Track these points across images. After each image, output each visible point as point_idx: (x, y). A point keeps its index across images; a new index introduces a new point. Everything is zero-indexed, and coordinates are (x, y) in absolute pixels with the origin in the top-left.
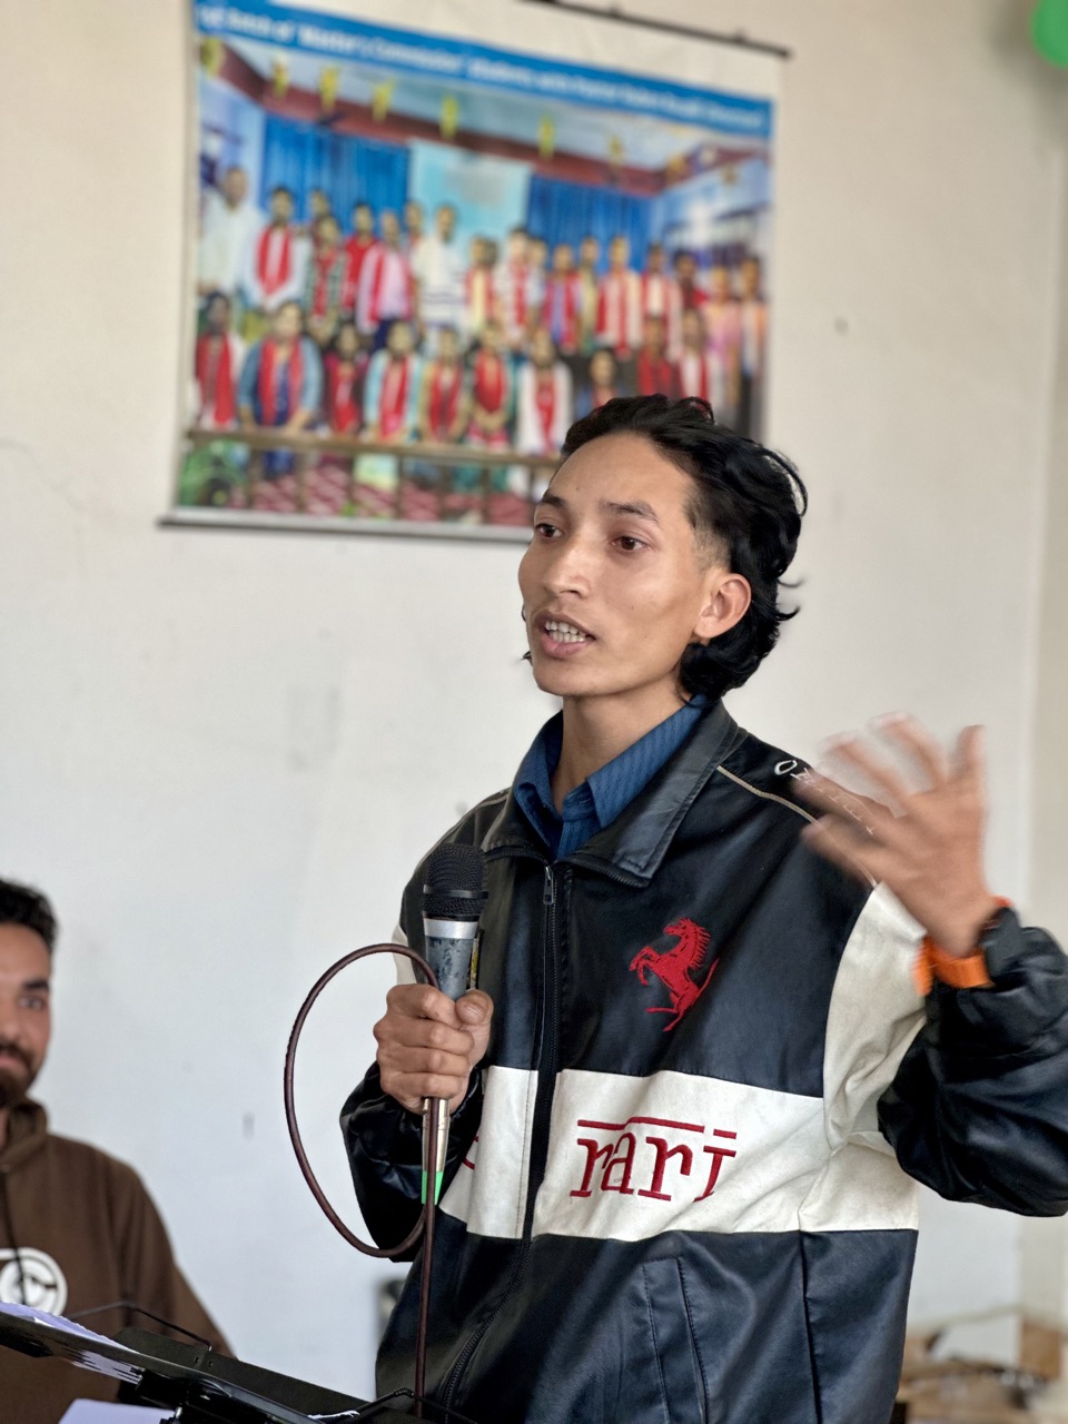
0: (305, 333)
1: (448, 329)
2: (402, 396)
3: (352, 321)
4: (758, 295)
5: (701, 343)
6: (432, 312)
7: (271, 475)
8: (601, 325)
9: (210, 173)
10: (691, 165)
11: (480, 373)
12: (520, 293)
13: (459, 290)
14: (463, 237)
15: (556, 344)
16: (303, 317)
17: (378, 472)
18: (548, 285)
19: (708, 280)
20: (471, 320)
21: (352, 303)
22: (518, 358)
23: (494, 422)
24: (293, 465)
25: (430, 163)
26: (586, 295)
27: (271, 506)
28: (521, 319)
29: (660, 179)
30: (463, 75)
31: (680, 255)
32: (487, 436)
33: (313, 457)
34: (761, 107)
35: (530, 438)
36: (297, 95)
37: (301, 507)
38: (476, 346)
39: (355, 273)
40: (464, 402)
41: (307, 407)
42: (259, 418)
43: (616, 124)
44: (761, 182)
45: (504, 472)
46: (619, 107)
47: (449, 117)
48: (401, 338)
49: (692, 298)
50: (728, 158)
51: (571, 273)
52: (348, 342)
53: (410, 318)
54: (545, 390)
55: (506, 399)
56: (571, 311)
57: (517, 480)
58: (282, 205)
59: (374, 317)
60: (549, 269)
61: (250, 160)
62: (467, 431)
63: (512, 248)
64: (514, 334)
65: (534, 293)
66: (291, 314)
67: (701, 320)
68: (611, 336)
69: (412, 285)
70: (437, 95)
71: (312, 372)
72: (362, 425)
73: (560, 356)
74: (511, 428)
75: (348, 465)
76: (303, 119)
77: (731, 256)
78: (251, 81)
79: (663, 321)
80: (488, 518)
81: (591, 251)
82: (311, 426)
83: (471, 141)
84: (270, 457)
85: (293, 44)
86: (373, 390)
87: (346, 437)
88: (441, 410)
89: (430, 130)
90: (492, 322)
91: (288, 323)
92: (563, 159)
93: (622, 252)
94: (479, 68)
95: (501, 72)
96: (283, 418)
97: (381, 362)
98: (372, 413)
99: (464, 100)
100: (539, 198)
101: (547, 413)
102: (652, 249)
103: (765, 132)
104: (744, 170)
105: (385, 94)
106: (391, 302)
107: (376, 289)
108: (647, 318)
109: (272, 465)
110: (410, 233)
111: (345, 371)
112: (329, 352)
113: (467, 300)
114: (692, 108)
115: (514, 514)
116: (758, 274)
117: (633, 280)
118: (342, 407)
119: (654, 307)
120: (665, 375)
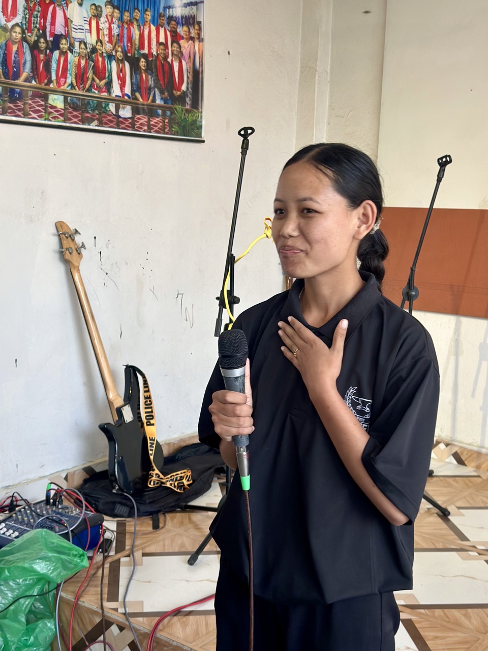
0: (24, 39)
1: (82, 42)
2: (65, 69)
3: (44, 35)
4: (201, 40)
5: (180, 56)
6: (76, 35)
7: (13, 100)
8: (142, 46)
11: (96, 62)
12: (110, 29)
15: (125, 52)
16: (23, 32)
17: (57, 101)
18: (121, 27)
19: (182, 30)
20: (91, 39)
21: (44, 28)
22: (110, 57)
23: (103, 83)
24: (21, 96)
26: (136, 33)
27: (13, 113)
28: (110, 41)
31: (171, 18)
32: (99, 89)
35: (116, 91)
37: (26, 115)
38: (94, 50)
39: (44, 16)
40: (90, 74)
41: (26, 71)
42: (6, 75)
45: (107, 105)
48: (64, 45)
49: (176, 38)
51: (130, 23)
52: (43, 45)
53: (67, 36)
54: (121, 71)
55: (107, 75)
56: (130, 39)
57: (112, 107)
59: (52, 34)
60: (121, 19)
63: (107, 10)
64: (109, 47)
65: (116, 31)
66: (18, 29)
68: (146, 51)
69: (67, 21)
71: (28, 57)
72: (50, 81)
73: (126, 58)
74: (109, 85)
77: (190, 21)
79: (165, 45)
80: (101, 123)
81: (137, 14)
82: (27, 80)
84: (12, 91)
86: (54, 66)
87: (43, 86)
88: (81, 77)
90: (99, 40)
91: (17, 34)
93: (149, 16)
96: (17, 76)
97: (56, 54)
98: (54, 77)
101: (122, 81)
102: (160, 16)
106: (59, 29)
107: (53, 23)
108: (159, 44)
109: (13, 95)
111: (42, 56)
113: (90, 31)
115: (111, 121)
116: (200, 29)
117: (153, 28)
118: (41, 72)
119: (162, 40)
120: (167, 67)
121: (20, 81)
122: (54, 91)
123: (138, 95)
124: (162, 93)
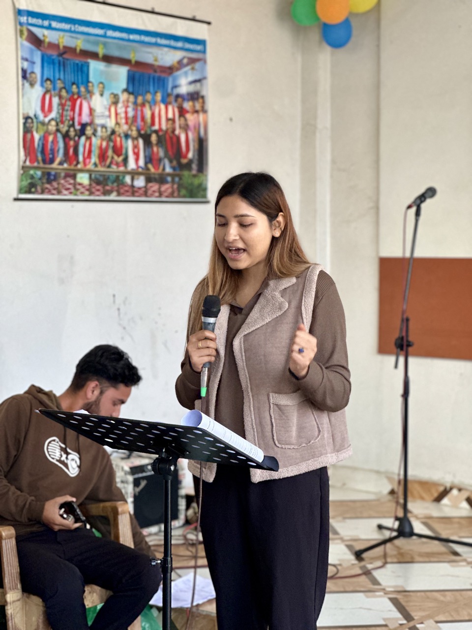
0: (58, 130)
1: (104, 126)
2: (90, 152)
3: (73, 125)
4: (204, 111)
5: (186, 128)
6: (98, 121)
7: (49, 182)
8: (153, 124)
9: (25, 75)
10: (180, 64)
11: (115, 142)
12: (126, 113)
13: (107, 113)
14: (107, 93)
15: (139, 131)
16: (57, 125)
17: (83, 179)
18: (135, 110)
19: (187, 105)
20: (111, 123)
21: (73, 119)
22: (127, 136)
23: (120, 159)
24: (56, 177)
25: (95, 67)
26: (148, 113)
27: (50, 192)
28: (127, 123)
29: (170, 70)
30: (105, 36)
31: (178, 96)
32: (118, 165)
33: (63, 175)
34: (202, 43)
35: (132, 165)
36: (52, 46)
37: (59, 193)
38: (113, 132)
39: (73, 109)
40: (110, 153)
41: (60, 156)
42: (44, 161)
43: (155, 50)
44: (203, 70)
45: (124, 177)
46: (156, 45)
47: (101, 51)
48: (89, 131)
49: (182, 112)
50: (192, 61)
51: (143, 105)
52: (72, 133)
53: (91, 123)
54: (136, 147)
55: (124, 151)
56: (143, 119)
57: (128, 179)
58: (48, 85)
59: (80, 124)
60: (135, 103)
61: (37, 69)
62: (111, 163)
63: (123, 97)
64: (125, 128)
65: (131, 113)
66: (53, 123)
67: (186, 120)
68: (156, 127)
69: (91, 111)
70: (96, 43)
71: (61, 144)
72: (78, 163)
73: (140, 135)
74: (125, 161)
75: (74, 177)
76: (54, 53)
77: (195, 96)
78: (36, 41)
79: (173, 120)
80: (119, 194)
81: (149, 97)
82: (61, 163)
83: (108, 59)
84: (49, 174)
85: (49, 28)
86: (81, 149)
87: (72, 167)
88: (103, 156)
89: (94, 56)
90: (117, 123)
91: (52, 127)
92: (138, 64)
93: (159, 97)
94: (110, 33)
95: (117, 34)
96: (52, 161)
97: (83, 139)
98: (81, 158)
99: (105, 45)
100: (131, 79)
101: (137, 155)
102: (169, 95)
103: (204, 52)
104: (197, 65)
105: (80, 44)
106: (85, 118)
107: (80, 114)
108: (168, 120)
109: (49, 178)
110: (90, 93)
111: (72, 143)
112: (66, 136)
113: (110, 116)
114: (180, 44)
115: (127, 191)
116: (204, 102)
117: (163, 107)
118: (71, 156)
119: (170, 115)
120: (175, 140)
121: (55, 165)
122: (81, 171)
123: (150, 166)
124: (171, 161)
